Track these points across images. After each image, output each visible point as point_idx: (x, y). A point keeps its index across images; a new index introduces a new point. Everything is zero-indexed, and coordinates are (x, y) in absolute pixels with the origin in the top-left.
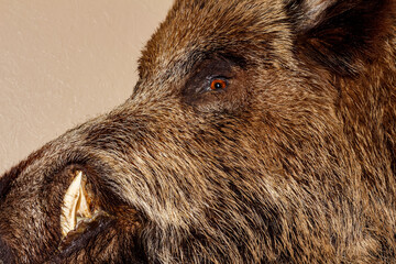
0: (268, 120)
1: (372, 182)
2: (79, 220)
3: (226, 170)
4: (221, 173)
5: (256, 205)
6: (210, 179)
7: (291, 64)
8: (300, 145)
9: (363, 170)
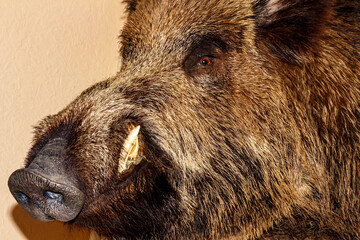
0: (245, 93)
1: (309, 145)
2: (130, 162)
3: (223, 129)
4: (220, 131)
5: (244, 157)
6: (212, 135)
7: (253, 51)
8: (267, 113)
9: (302, 135)
